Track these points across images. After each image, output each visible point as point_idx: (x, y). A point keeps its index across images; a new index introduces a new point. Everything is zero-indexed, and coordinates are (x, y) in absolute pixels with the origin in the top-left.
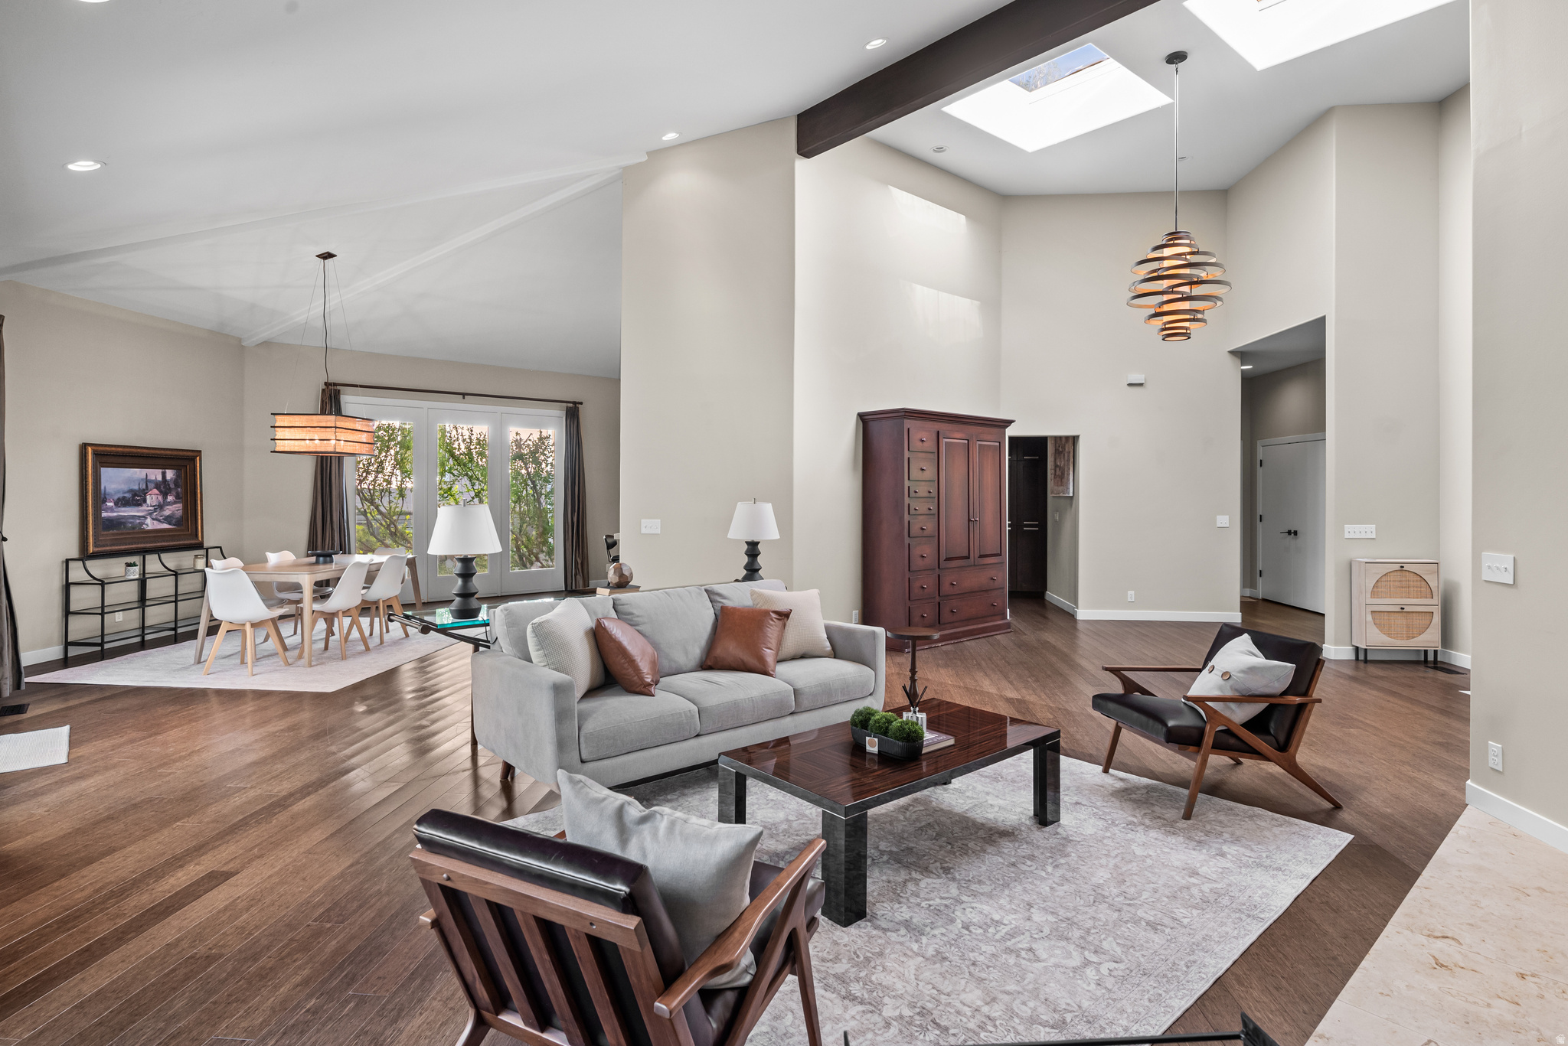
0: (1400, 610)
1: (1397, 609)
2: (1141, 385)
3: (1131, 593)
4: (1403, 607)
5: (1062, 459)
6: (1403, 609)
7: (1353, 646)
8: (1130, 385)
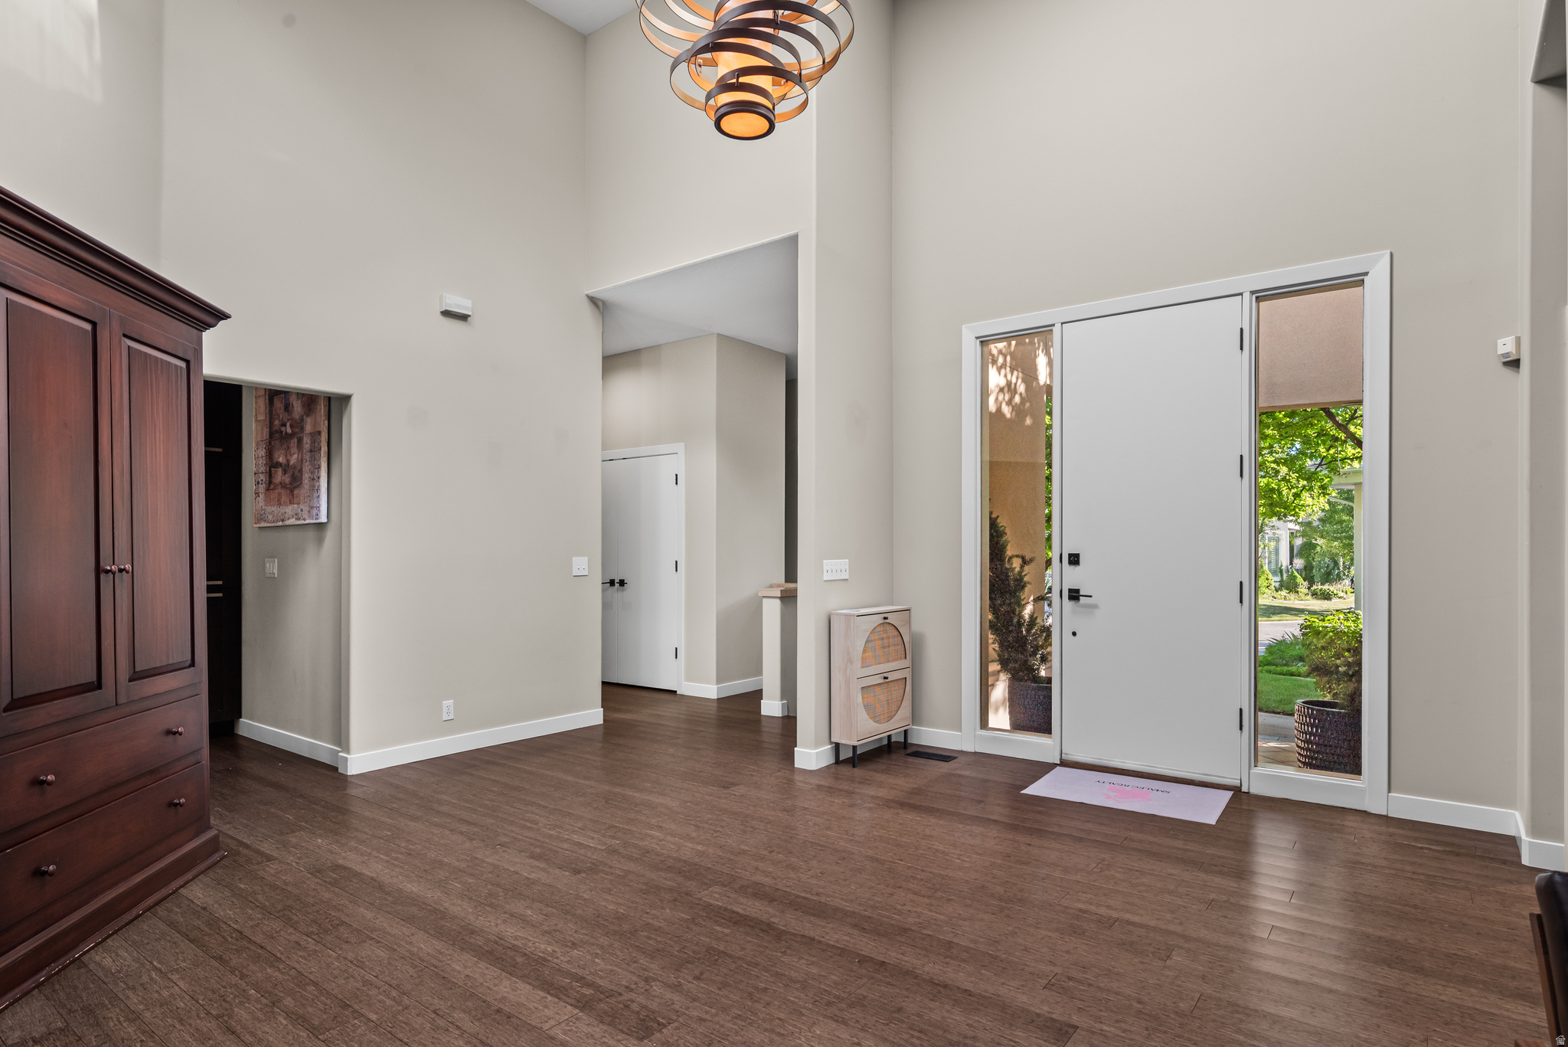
0: (882, 681)
1: (879, 680)
2: (464, 318)
3: (448, 703)
4: (886, 675)
5: (294, 450)
6: (885, 678)
7: (831, 743)
8: (446, 313)
